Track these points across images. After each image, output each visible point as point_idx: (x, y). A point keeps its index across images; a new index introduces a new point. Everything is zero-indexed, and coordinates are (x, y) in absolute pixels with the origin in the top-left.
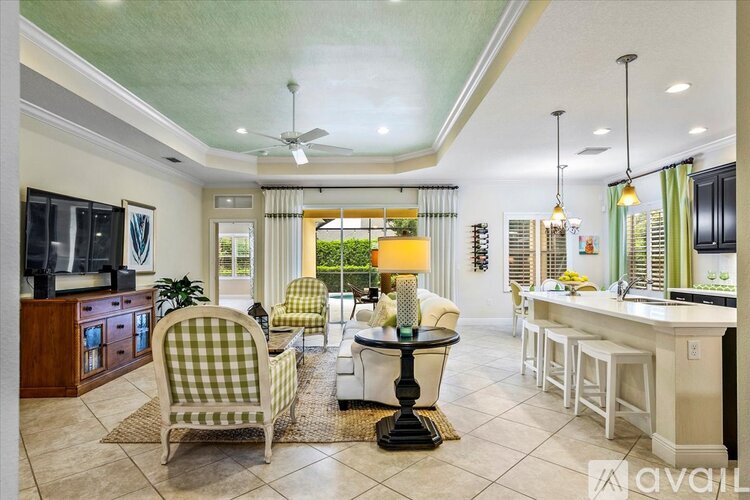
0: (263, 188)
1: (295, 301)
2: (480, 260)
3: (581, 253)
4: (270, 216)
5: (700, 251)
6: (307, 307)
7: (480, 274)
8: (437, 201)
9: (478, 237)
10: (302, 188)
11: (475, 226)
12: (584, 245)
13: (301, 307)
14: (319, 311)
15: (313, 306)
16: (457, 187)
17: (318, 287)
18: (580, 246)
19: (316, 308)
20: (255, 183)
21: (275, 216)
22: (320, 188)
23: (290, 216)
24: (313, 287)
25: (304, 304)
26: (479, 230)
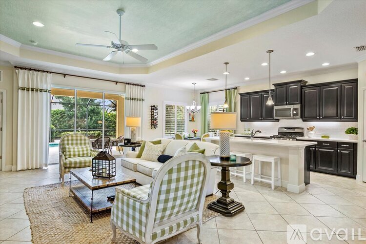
0: (16, 67)
1: (72, 150)
2: (154, 124)
3: (190, 121)
4: (23, 89)
5: (242, 121)
6: (81, 153)
7: (154, 130)
8: (135, 92)
9: (153, 112)
10: (51, 72)
11: (151, 107)
12: (191, 117)
13: (77, 153)
14: (89, 155)
15: (85, 152)
16: (144, 86)
17: (85, 140)
18: (190, 118)
19: (87, 153)
20: (8, 62)
21: (28, 90)
22: (65, 75)
23: (41, 91)
24: (81, 140)
25: (79, 151)
26: (154, 108)
